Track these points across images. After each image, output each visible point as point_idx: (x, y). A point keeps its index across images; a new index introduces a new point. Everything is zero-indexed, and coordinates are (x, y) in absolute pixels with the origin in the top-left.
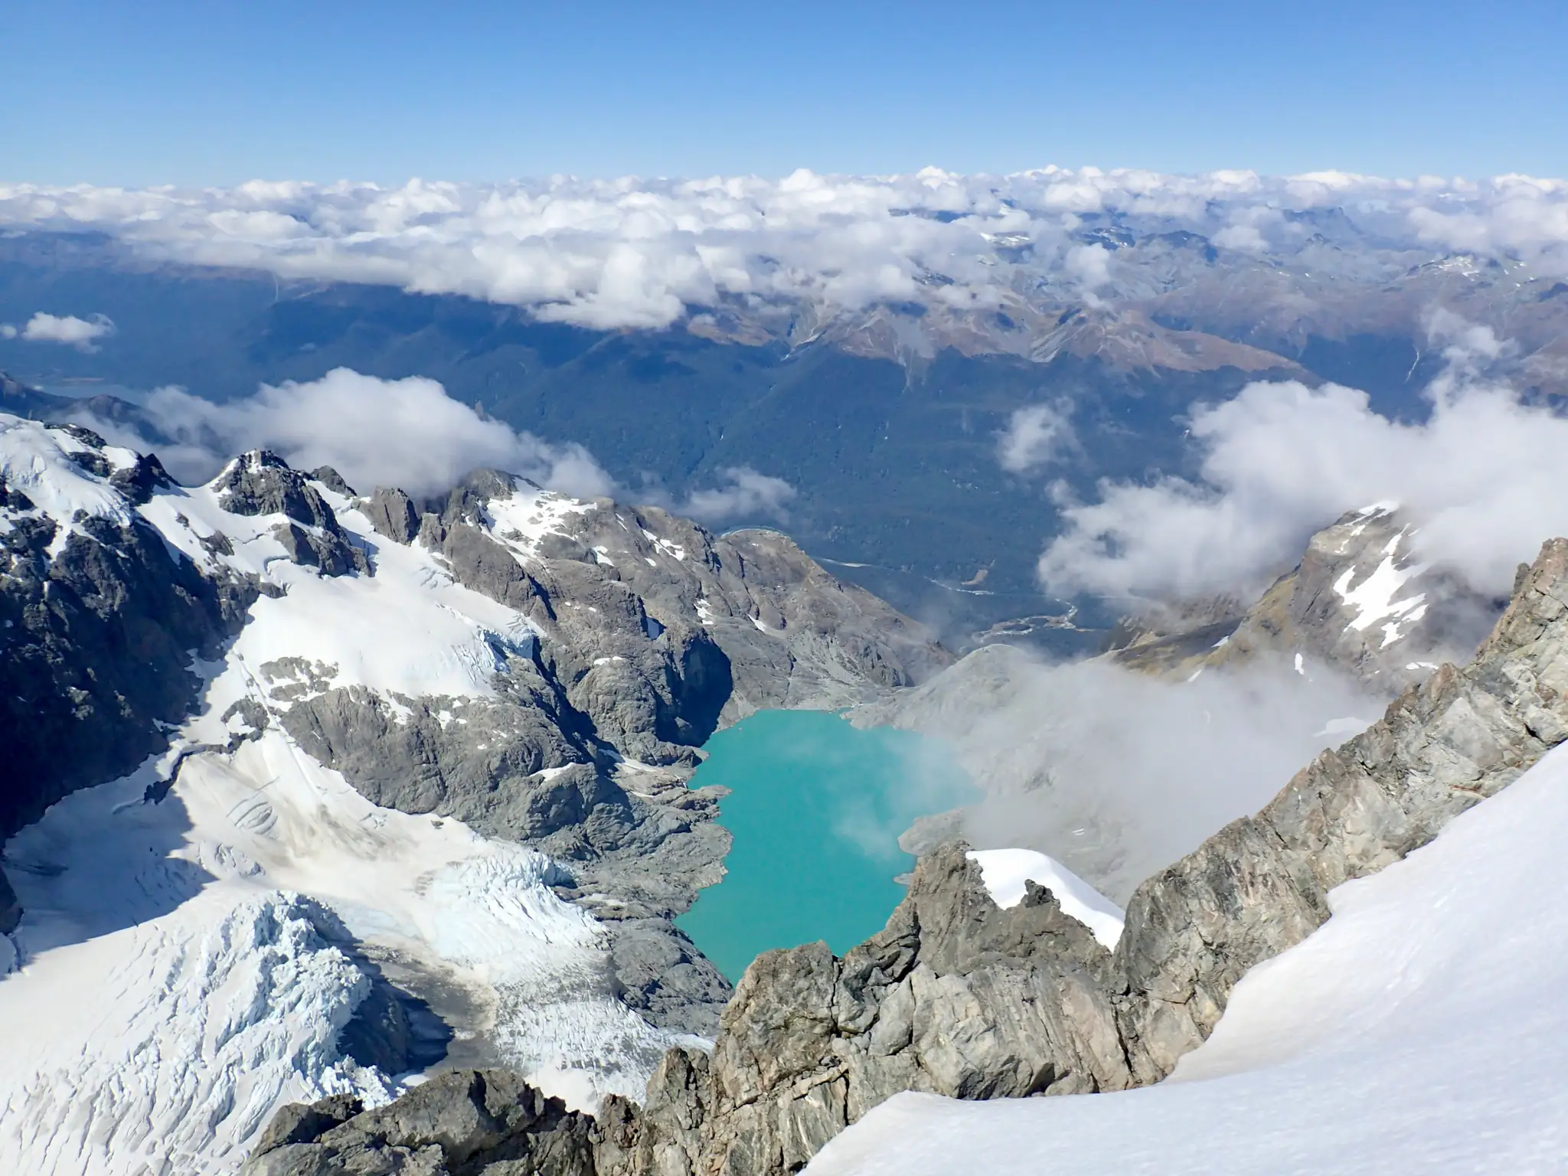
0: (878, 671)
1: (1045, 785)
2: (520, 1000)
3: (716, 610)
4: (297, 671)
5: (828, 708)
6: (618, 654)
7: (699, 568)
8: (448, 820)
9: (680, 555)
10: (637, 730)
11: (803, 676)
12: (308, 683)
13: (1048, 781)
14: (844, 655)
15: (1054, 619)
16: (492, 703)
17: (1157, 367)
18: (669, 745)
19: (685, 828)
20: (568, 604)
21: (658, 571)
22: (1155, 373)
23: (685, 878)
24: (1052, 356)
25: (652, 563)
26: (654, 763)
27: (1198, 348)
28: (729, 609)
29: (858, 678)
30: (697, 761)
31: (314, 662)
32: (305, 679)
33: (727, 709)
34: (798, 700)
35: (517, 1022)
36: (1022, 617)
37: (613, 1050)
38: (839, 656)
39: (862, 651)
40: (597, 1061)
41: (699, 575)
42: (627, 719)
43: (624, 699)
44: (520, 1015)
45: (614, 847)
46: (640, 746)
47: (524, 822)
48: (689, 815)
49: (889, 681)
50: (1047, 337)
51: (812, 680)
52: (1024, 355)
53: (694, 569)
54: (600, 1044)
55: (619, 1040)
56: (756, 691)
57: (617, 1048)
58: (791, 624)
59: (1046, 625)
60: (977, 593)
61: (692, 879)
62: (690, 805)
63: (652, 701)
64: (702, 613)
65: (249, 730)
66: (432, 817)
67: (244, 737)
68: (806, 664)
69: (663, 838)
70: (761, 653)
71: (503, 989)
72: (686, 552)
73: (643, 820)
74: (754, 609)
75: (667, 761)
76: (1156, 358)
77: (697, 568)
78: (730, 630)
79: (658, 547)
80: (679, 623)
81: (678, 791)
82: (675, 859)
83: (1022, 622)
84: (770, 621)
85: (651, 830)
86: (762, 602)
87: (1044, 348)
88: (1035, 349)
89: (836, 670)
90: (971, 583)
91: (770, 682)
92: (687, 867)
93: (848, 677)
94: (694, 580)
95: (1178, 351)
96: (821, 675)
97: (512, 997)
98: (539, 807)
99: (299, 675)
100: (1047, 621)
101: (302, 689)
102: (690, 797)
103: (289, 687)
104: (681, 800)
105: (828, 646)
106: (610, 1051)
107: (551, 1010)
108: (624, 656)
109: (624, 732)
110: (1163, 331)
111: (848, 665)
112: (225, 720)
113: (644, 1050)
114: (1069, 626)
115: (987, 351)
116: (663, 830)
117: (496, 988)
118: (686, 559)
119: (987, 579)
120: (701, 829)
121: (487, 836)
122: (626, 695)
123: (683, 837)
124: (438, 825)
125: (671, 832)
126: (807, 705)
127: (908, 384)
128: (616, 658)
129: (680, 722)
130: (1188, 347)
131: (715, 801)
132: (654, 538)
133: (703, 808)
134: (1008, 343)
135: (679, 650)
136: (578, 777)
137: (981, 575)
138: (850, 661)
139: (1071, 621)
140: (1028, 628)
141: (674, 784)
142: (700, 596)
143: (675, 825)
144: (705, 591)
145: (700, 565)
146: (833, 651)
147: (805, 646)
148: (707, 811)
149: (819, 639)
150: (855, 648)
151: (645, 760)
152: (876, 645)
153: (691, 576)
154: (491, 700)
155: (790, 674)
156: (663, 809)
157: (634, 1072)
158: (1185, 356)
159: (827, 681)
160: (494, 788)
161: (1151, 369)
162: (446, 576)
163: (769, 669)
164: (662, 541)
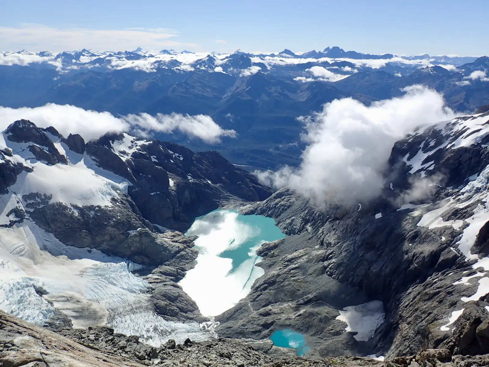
2: (116, 314)
3: (194, 177)
4: (36, 198)
5: (232, 209)
6: (159, 191)
9: (181, 159)
11: (224, 198)
12: (40, 201)
16: (110, 208)
19: (182, 250)
20: (141, 174)
21: (174, 164)
23: (182, 267)
24: (305, 99)
25: (172, 161)
28: (198, 176)
31: (43, 194)
32: (39, 200)
35: (114, 322)
37: (150, 331)
40: (143, 336)
44: (116, 319)
48: (184, 246)
50: (303, 93)
51: (227, 199)
52: (296, 99)
53: (186, 163)
54: (145, 329)
55: (153, 327)
57: (151, 330)
62: (184, 242)
64: (189, 177)
65: (17, 219)
67: (16, 222)
71: (110, 310)
74: (207, 176)
78: (199, 183)
79: (174, 156)
80: (181, 181)
81: (180, 237)
82: (178, 261)
84: (213, 181)
87: (302, 96)
92: (182, 263)
94: (187, 167)
96: (230, 198)
97: (113, 313)
99: (37, 199)
101: (39, 204)
102: (184, 239)
103: (33, 203)
104: (181, 240)
106: (148, 331)
107: (127, 317)
108: (161, 192)
112: (8, 216)
113: (162, 330)
116: (174, 251)
117: (107, 310)
118: (183, 160)
120: (188, 250)
121: (108, 255)
123: (181, 253)
125: (176, 252)
127: (260, 108)
128: (158, 193)
132: (173, 153)
133: (189, 243)
134: (291, 95)
141: (179, 235)
142: (188, 172)
143: (178, 249)
144: (191, 171)
145: (188, 162)
153: (185, 165)
154: (110, 207)
156: (174, 243)
157: (157, 339)
159: (232, 200)
162: (96, 165)
164: (175, 154)
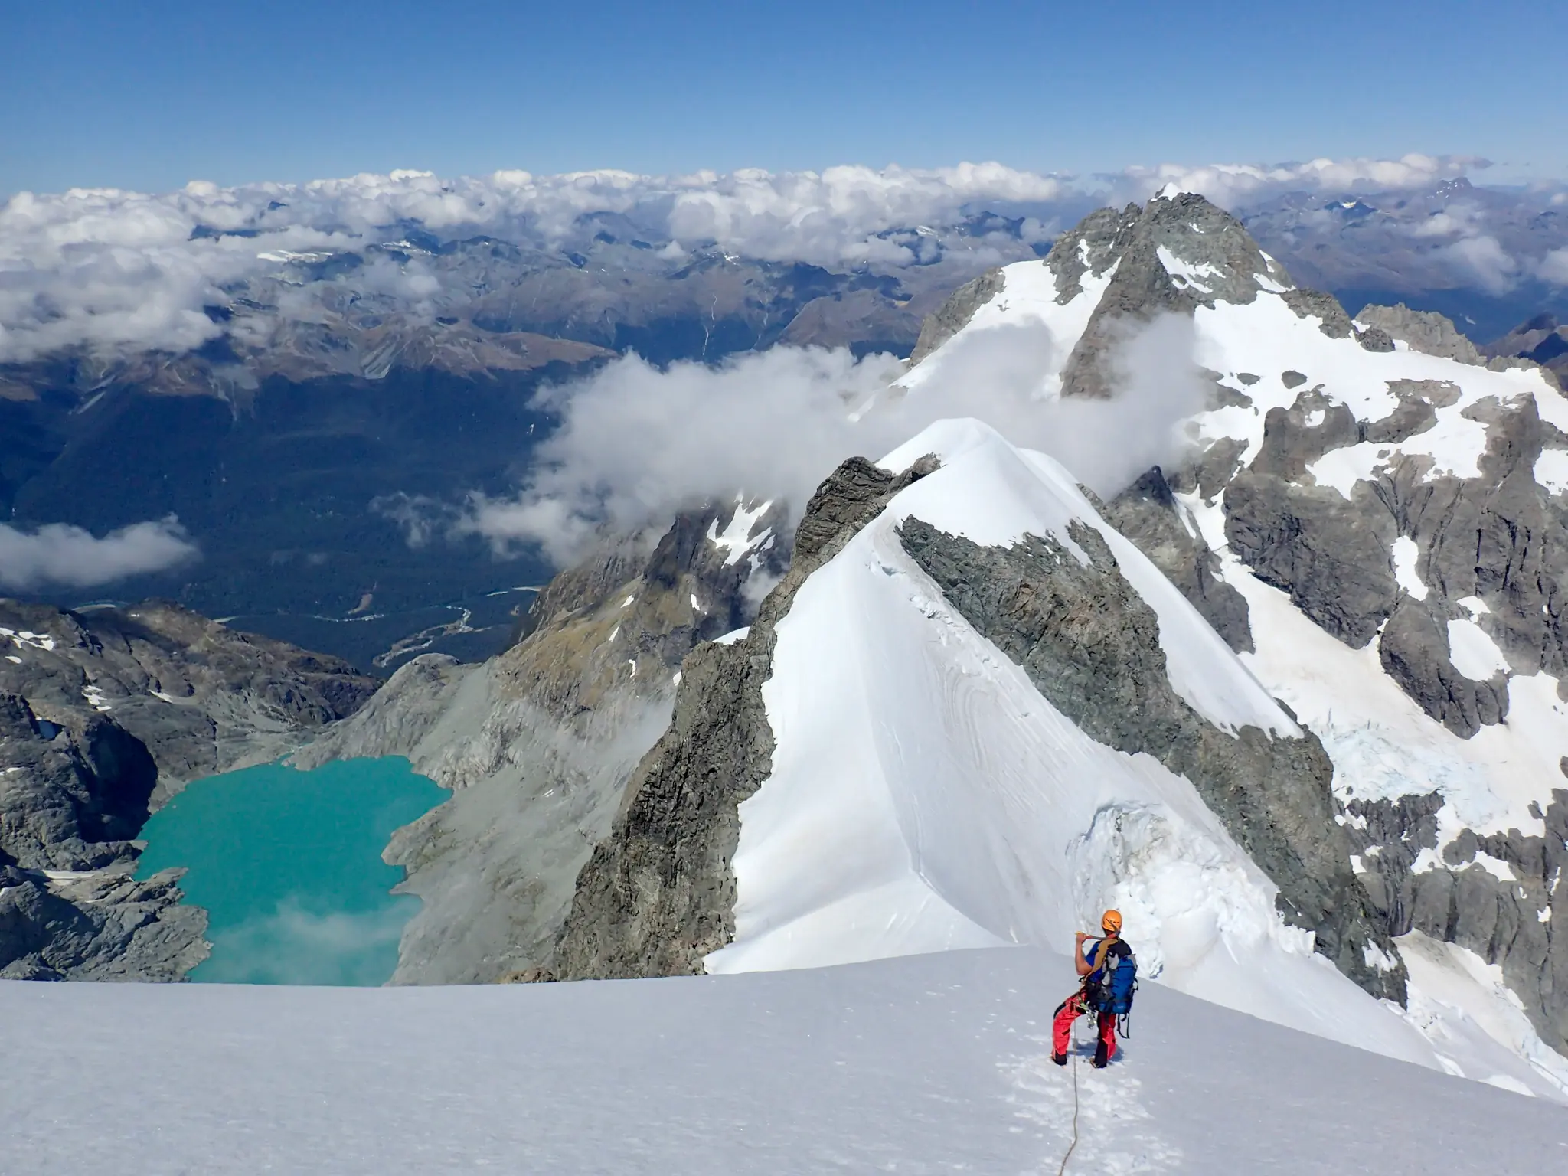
0: (305, 711)
1: (507, 765)
3: (109, 694)
5: (266, 760)
6: (13, 765)
7: (76, 655)
9: (49, 645)
10: (58, 839)
11: (229, 736)
13: (508, 759)
14: (266, 705)
15: (450, 626)
17: (491, 370)
18: (100, 846)
19: (152, 918)
21: (25, 668)
22: (492, 377)
23: (168, 965)
24: (386, 371)
25: (17, 660)
26: (87, 868)
27: (524, 347)
28: (125, 689)
29: (286, 725)
30: (136, 853)
33: (156, 795)
34: (230, 761)
36: (420, 631)
38: (262, 707)
39: (284, 697)
41: (78, 662)
42: (43, 831)
43: (33, 811)
45: (78, 961)
46: (67, 855)
48: (149, 906)
49: (319, 718)
50: (375, 353)
51: (239, 737)
52: (357, 373)
53: (71, 656)
56: (181, 765)
58: (199, 688)
59: (444, 633)
60: (367, 619)
61: (176, 965)
62: (147, 896)
63: (68, 804)
64: (94, 700)
68: (228, 724)
69: (130, 936)
70: (177, 724)
72: (54, 640)
73: (104, 923)
74: (153, 682)
75: (102, 862)
76: (489, 361)
77: (76, 654)
78: (134, 709)
79: (18, 642)
80: (75, 715)
81: (127, 888)
82: (151, 951)
83: (421, 636)
84: (174, 690)
85: (114, 931)
86: (160, 672)
87: (375, 364)
88: (366, 366)
89: (262, 721)
90: (356, 610)
91: (194, 751)
92: (166, 955)
93: (278, 725)
94: (75, 668)
95: (507, 353)
96: (248, 730)
100: (443, 630)
102: (145, 888)
104: (136, 894)
105: (246, 700)
108: (19, 765)
109: (42, 846)
110: (490, 334)
111: (273, 714)
114: (467, 629)
115: (315, 374)
116: (128, 928)
118: (57, 647)
119: (373, 603)
120: (168, 915)
122: (35, 805)
123: (152, 927)
125: (137, 927)
126: (242, 763)
127: (236, 419)
128: (10, 770)
129: (106, 818)
130: (515, 347)
131: (173, 884)
132: (11, 633)
133: (165, 893)
134: (337, 363)
135: (83, 742)
136: (18, 900)
137: (366, 600)
138: (274, 710)
139: (467, 624)
140: (427, 640)
141: (121, 881)
142: (86, 682)
143: (141, 918)
144: (90, 676)
145: (77, 649)
146: (253, 704)
147: (222, 706)
148: (169, 895)
149: (235, 696)
150: (276, 696)
151: (77, 867)
152: (297, 687)
153: (68, 663)
155: (214, 739)
156: (120, 907)
158: (514, 356)
159: (258, 735)
161: (485, 371)
163: (190, 739)
164: (21, 634)
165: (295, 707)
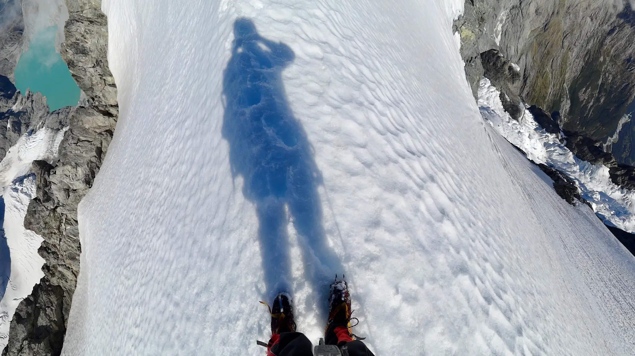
0: (17, 38)
5: (20, 56)
8: (9, 150)
10: (7, 103)
14: (10, 45)
18: (13, 97)
19: (32, 101)
23: (43, 106)
26: (16, 102)
29: (16, 44)
30: (19, 92)
33: (11, 80)
34: (15, 62)
38: (10, 46)
39: (11, 40)
42: (4, 104)
45: (29, 118)
46: (11, 104)
47: (16, 135)
48: (30, 99)
49: (20, 36)
51: (12, 56)
56: (10, 71)
61: (44, 105)
62: (28, 98)
63: (2, 97)
66: (7, 153)
68: (8, 56)
69: (32, 107)
73: (27, 110)
75: (16, 99)
81: (24, 99)
82: (38, 106)
85: (29, 109)
89: (12, 49)
91: (9, 67)
92: (41, 104)
93: (16, 46)
96: (12, 53)
98: (14, 131)
102: (26, 97)
104: (26, 100)
105: (6, 48)
109: (6, 106)
116: (31, 106)
120: (34, 98)
121: (16, 143)
123: (34, 103)
124: (9, 152)
125: (32, 105)
126: (17, 60)
129: (9, 93)
131: (30, 92)
133: (30, 95)
136: (12, 120)
138: (12, 44)
141: (22, 99)
143: (31, 103)
146: (8, 47)
147: (4, 54)
148: (31, 95)
149: (4, 50)
150: (9, 41)
151: (14, 104)
152: (10, 35)
155: (9, 61)
156: (26, 104)
160: (7, 138)
163: (6, 66)
165: (14, 39)
